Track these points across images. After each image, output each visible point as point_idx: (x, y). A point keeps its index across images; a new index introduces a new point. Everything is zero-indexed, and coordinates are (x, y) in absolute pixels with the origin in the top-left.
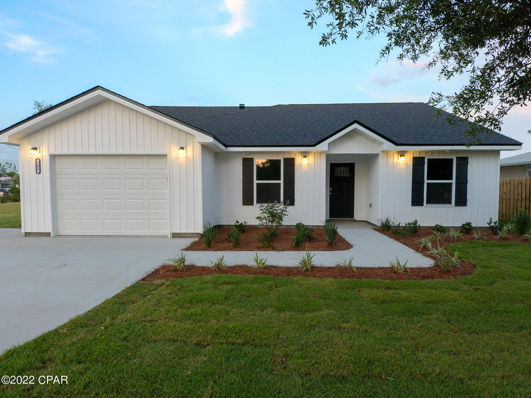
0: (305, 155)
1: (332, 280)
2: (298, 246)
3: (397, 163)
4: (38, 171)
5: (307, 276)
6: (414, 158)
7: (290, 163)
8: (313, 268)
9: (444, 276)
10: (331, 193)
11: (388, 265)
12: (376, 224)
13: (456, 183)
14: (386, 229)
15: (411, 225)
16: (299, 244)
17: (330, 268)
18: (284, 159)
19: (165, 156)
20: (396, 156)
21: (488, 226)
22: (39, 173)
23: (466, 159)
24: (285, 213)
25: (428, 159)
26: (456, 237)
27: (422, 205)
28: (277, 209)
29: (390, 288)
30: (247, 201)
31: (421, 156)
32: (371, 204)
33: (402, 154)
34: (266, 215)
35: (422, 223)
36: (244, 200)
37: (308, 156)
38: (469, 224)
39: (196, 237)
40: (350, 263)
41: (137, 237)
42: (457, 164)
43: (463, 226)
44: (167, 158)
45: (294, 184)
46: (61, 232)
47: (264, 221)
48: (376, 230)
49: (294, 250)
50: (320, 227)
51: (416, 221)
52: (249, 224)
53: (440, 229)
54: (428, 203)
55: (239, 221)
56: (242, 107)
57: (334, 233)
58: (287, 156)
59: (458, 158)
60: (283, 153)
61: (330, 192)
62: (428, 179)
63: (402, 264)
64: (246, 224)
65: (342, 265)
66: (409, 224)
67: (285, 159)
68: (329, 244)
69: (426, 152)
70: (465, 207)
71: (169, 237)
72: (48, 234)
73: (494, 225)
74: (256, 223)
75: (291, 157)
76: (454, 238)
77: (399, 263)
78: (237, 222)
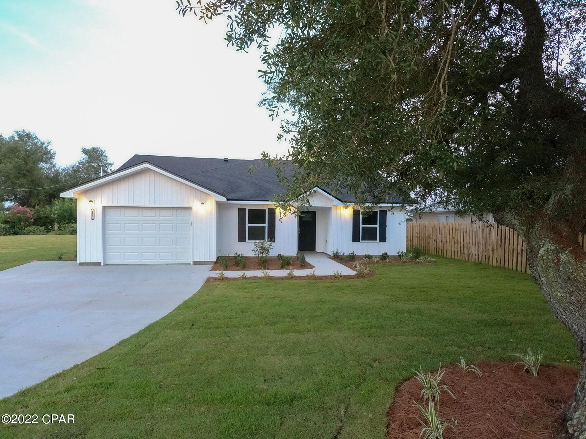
1: (305, 280)
2: (282, 267)
3: (343, 213)
4: (93, 218)
5: (292, 279)
6: (354, 211)
7: (272, 212)
8: (295, 276)
9: (359, 278)
10: (299, 233)
11: (333, 274)
12: (330, 254)
13: (380, 227)
14: (336, 257)
15: (351, 255)
16: (283, 266)
17: (303, 276)
19: (190, 208)
20: (342, 208)
21: (398, 255)
22: (93, 219)
23: (385, 212)
24: (271, 247)
25: (362, 212)
26: (376, 262)
27: (359, 241)
28: (266, 244)
29: (332, 283)
30: (241, 238)
31: (358, 210)
32: (327, 241)
33: (346, 207)
34: (258, 249)
35: (357, 253)
36: (239, 238)
38: (386, 254)
39: (211, 264)
40: (314, 273)
41: (167, 264)
42: (380, 215)
43: (383, 254)
44: (191, 210)
45: (274, 226)
46: (109, 262)
47: (257, 253)
48: (330, 258)
49: (280, 269)
50: (294, 257)
51: (354, 252)
52: (245, 255)
53: (368, 257)
54: (362, 240)
55: (237, 253)
56: (226, 160)
57: (303, 260)
58: (270, 207)
59: (380, 211)
60: (268, 205)
61: (299, 231)
62: (362, 224)
63: (339, 273)
64: (242, 255)
65: (309, 275)
66: (350, 254)
67: (269, 209)
68: (301, 266)
70: (385, 242)
71: (192, 264)
72: (99, 264)
73: (401, 254)
74: (252, 254)
75: (273, 208)
76: (375, 262)
77: (338, 273)
78: (236, 253)
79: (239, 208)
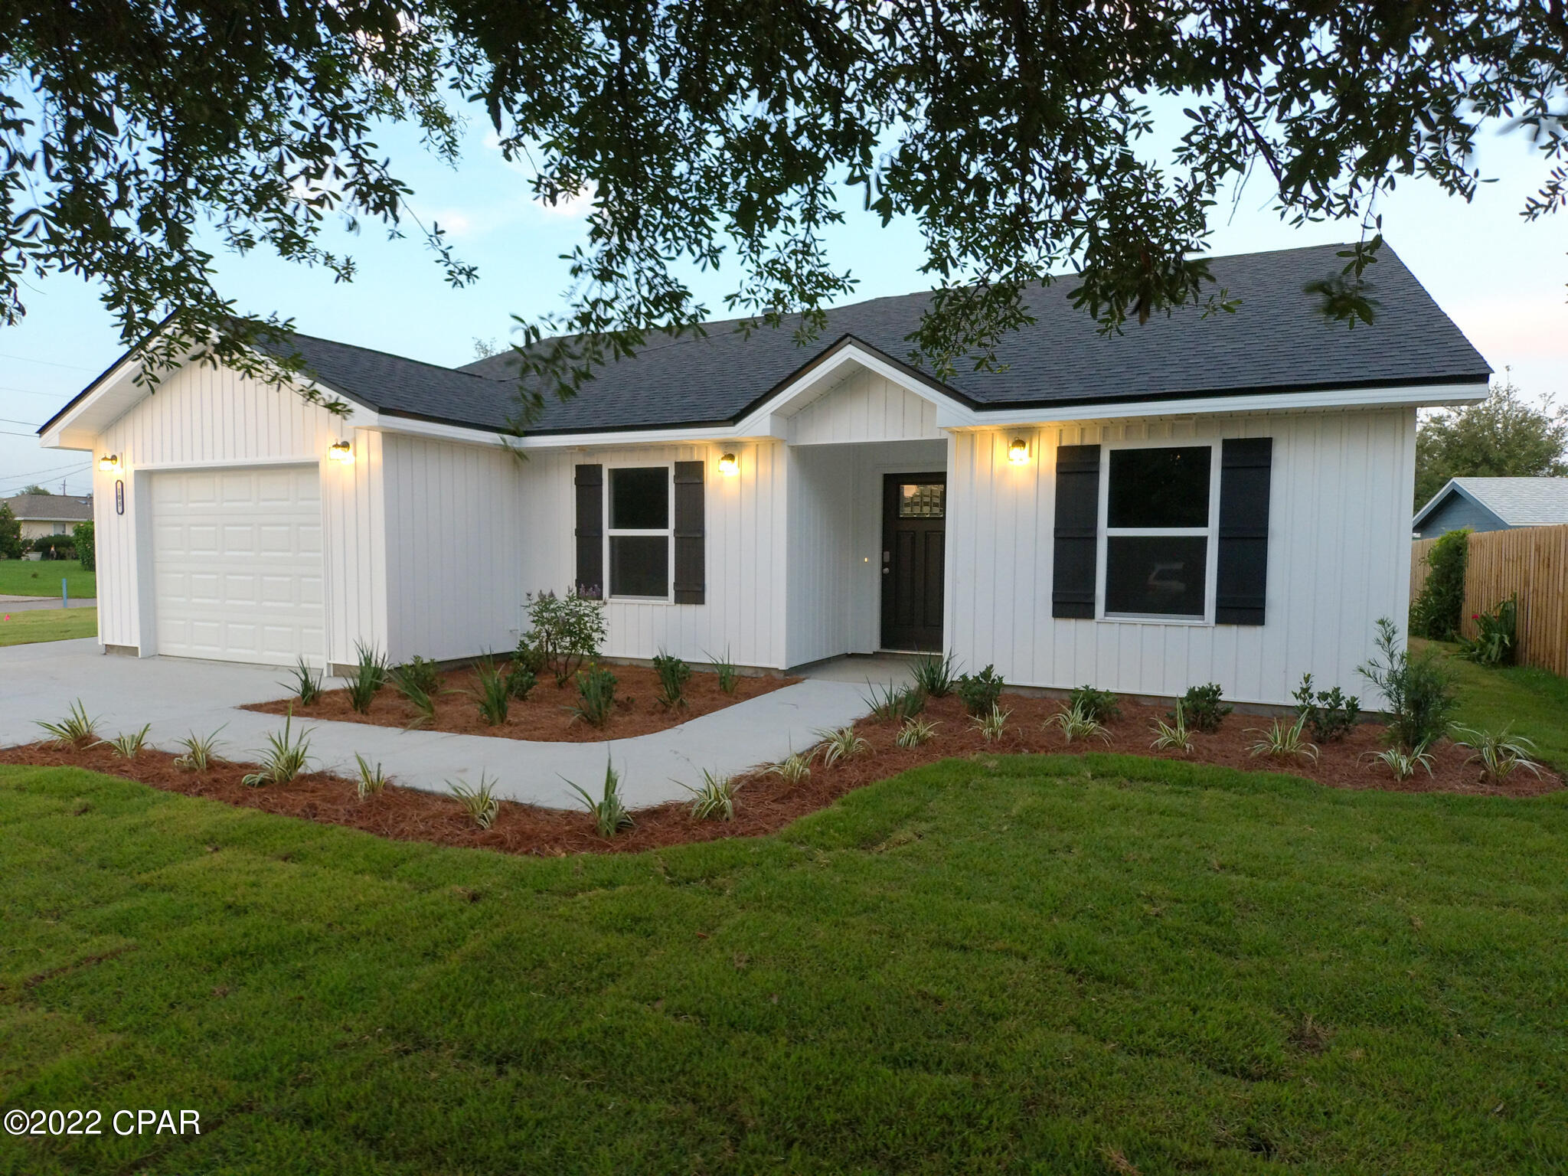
0: (730, 451)
3: (1005, 472)
4: (120, 510)
6: (1062, 451)
7: (692, 474)
10: (886, 570)
13: (1221, 539)
18: (677, 464)
19: (313, 466)
22: (122, 514)
23: (1262, 448)
25: (1112, 452)
27: (1090, 615)
31: (1088, 442)
33: (1020, 437)
37: (740, 454)
42: (1224, 468)
44: (318, 472)
45: (703, 538)
50: (774, 674)
54: (1112, 606)
58: (684, 457)
59: (1228, 445)
60: (674, 447)
61: (884, 565)
62: (1111, 525)
67: (679, 466)
69: (1108, 426)
70: (1259, 629)
71: (325, 674)
72: (132, 651)
75: (696, 458)
79: (579, 468)
